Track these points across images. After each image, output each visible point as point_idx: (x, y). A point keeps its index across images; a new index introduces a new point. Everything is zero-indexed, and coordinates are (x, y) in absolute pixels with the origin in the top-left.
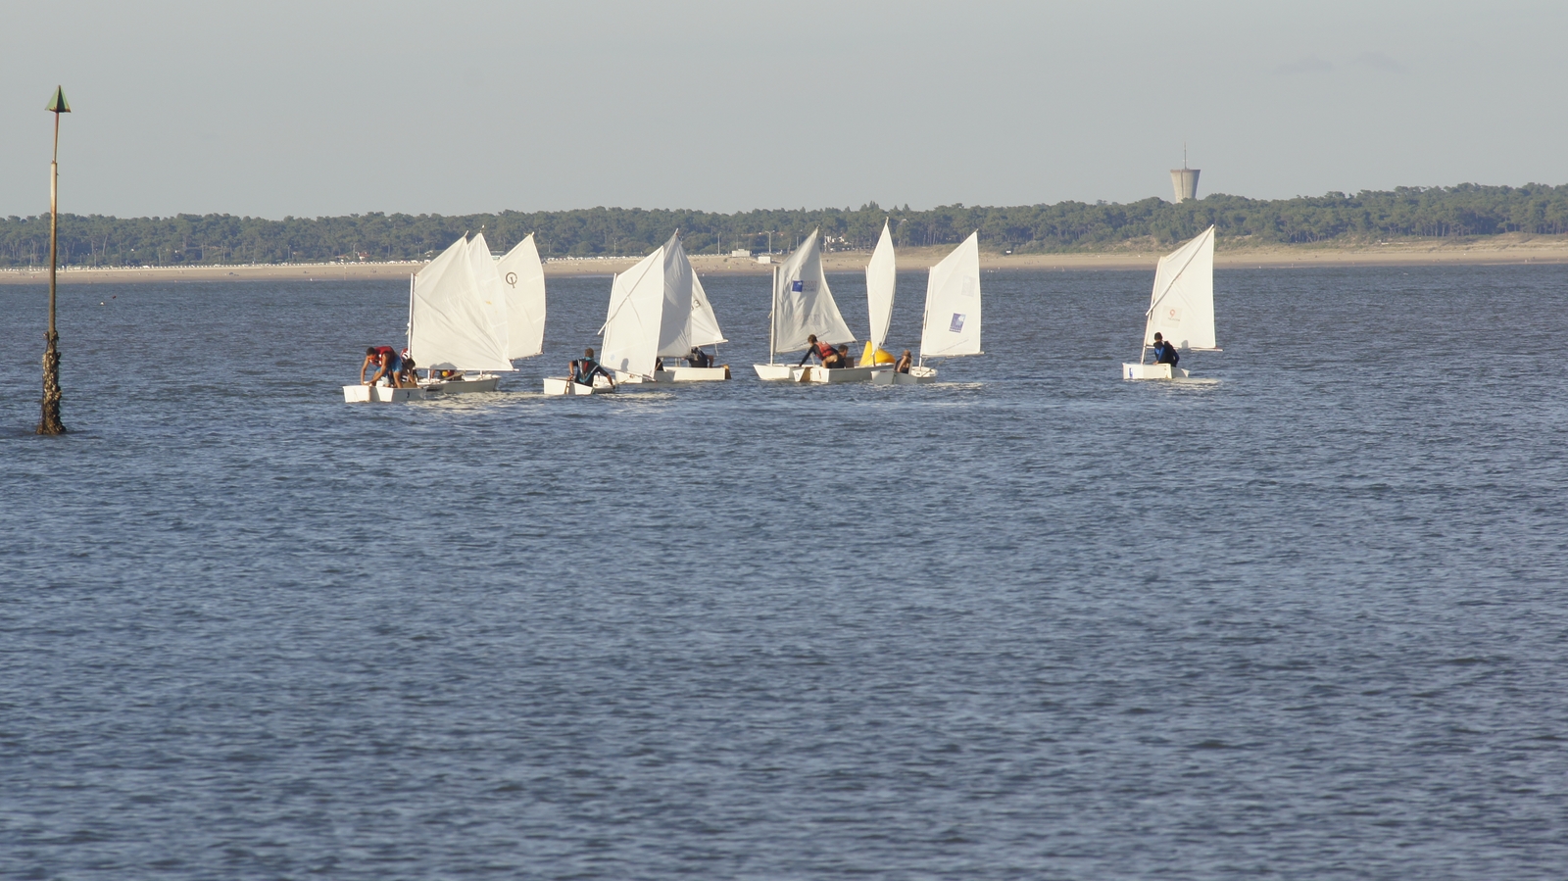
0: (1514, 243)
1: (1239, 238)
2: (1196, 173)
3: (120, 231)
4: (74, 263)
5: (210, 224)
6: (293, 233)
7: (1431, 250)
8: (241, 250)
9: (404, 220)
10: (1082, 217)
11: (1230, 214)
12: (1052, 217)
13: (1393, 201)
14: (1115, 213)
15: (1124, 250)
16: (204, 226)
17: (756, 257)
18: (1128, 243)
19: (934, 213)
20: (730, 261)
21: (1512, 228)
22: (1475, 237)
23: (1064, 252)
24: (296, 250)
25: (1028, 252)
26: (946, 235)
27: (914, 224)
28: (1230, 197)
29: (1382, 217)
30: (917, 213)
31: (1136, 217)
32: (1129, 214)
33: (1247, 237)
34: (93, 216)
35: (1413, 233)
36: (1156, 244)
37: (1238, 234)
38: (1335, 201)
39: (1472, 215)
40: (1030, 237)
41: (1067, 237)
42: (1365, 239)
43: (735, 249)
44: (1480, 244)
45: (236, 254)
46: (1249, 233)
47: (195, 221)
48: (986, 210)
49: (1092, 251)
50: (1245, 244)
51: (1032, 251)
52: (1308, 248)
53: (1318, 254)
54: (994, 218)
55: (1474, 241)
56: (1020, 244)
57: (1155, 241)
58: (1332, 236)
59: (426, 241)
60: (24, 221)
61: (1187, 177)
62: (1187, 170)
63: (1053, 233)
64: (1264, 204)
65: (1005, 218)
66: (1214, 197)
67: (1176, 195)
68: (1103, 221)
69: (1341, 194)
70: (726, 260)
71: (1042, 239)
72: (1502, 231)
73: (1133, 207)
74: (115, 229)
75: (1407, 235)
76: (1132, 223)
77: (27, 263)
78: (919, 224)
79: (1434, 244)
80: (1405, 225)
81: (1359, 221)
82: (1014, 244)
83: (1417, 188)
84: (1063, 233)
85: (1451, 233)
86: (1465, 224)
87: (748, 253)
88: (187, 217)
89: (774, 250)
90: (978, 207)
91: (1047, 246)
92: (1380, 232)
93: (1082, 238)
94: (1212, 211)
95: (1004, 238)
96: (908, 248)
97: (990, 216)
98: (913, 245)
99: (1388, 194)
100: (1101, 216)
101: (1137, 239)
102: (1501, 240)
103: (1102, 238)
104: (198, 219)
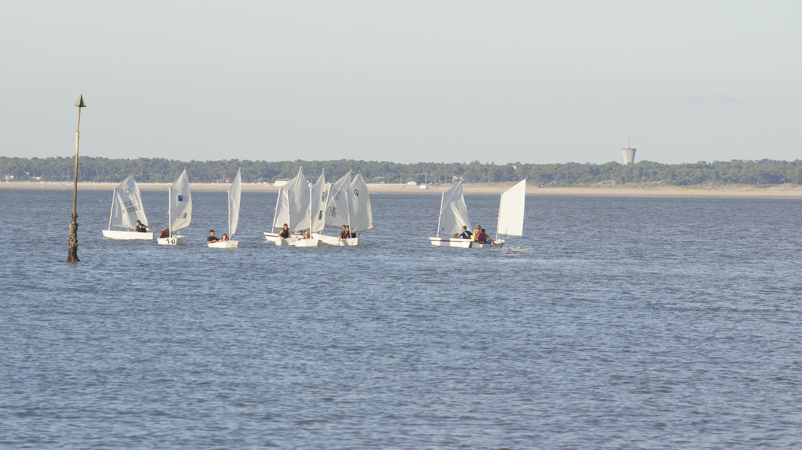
0: (788, 188)
1: (655, 182)
2: (634, 150)
3: (110, 165)
4: (87, 180)
5: (154, 163)
6: (194, 168)
7: (748, 190)
8: (169, 176)
9: (248, 163)
10: (578, 170)
11: (650, 171)
12: (563, 170)
13: (730, 166)
14: (595, 168)
15: (598, 187)
16: (151, 164)
17: (419, 185)
18: (600, 183)
19: (506, 166)
20: (406, 187)
21: (787, 181)
22: (770, 185)
23: (569, 187)
24: (195, 177)
25: (552, 186)
26: (512, 177)
27: (496, 171)
28: (650, 162)
29: (724, 174)
30: (498, 166)
31: (604, 171)
32: (601, 169)
33: (658, 182)
34: (97, 157)
35: (739, 182)
36: (614, 184)
37: (654, 180)
38: (702, 166)
39: (768, 174)
40: (553, 179)
41: (571, 180)
42: (716, 184)
43: (409, 182)
44: (772, 188)
45: (166, 178)
46: (659, 180)
47: (147, 161)
48: (532, 166)
49: (583, 187)
50: (657, 185)
51: (554, 186)
52: (688, 188)
53: (692, 191)
54: (535, 170)
55: (769, 187)
56: (548, 183)
57: (613, 183)
58: (700, 182)
59: (259, 174)
60: (64, 159)
61: (630, 152)
62: (630, 149)
63: (564, 177)
64: (667, 166)
65: (541, 169)
66: (643, 162)
67: (624, 160)
68: (589, 172)
69: (705, 162)
70: (404, 187)
71: (558, 180)
72: (783, 182)
73: (603, 166)
74: (108, 164)
75: (736, 183)
76: (602, 174)
77: (65, 179)
78: (499, 171)
79: (749, 187)
80: (735, 178)
81: (713, 176)
82: (545, 183)
83: (742, 160)
84: (569, 178)
85: (758, 183)
86: (765, 179)
87: (415, 183)
88: (143, 159)
89: (428, 182)
90: (528, 164)
91: (561, 184)
92: (723, 181)
93: (578, 180)
94: (641, 169)
95: (540, 180)
96: (493, 183)
97: (534, 168)
98: (496, 181)
99: (727, 163)
100: (588, 170)
101: (605, 182)
102: (782, 187)
103: (588, 181)
104: (149, 160)
